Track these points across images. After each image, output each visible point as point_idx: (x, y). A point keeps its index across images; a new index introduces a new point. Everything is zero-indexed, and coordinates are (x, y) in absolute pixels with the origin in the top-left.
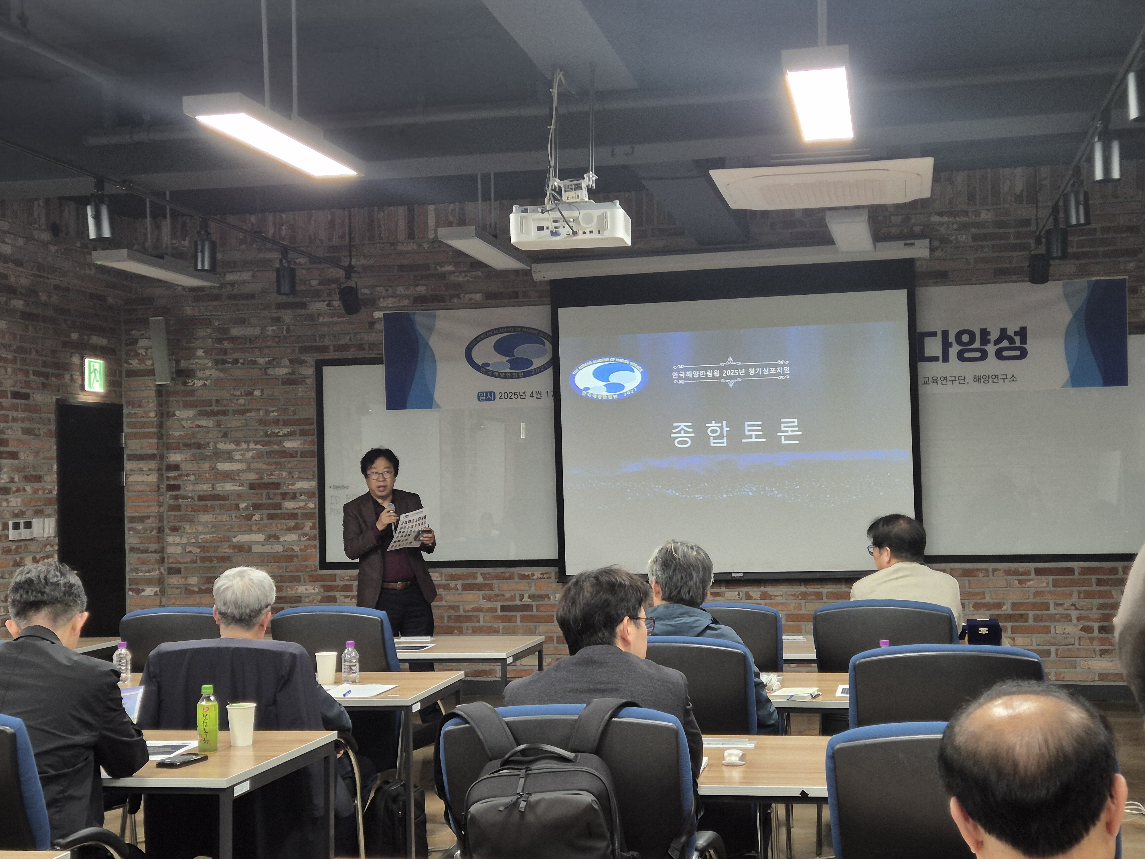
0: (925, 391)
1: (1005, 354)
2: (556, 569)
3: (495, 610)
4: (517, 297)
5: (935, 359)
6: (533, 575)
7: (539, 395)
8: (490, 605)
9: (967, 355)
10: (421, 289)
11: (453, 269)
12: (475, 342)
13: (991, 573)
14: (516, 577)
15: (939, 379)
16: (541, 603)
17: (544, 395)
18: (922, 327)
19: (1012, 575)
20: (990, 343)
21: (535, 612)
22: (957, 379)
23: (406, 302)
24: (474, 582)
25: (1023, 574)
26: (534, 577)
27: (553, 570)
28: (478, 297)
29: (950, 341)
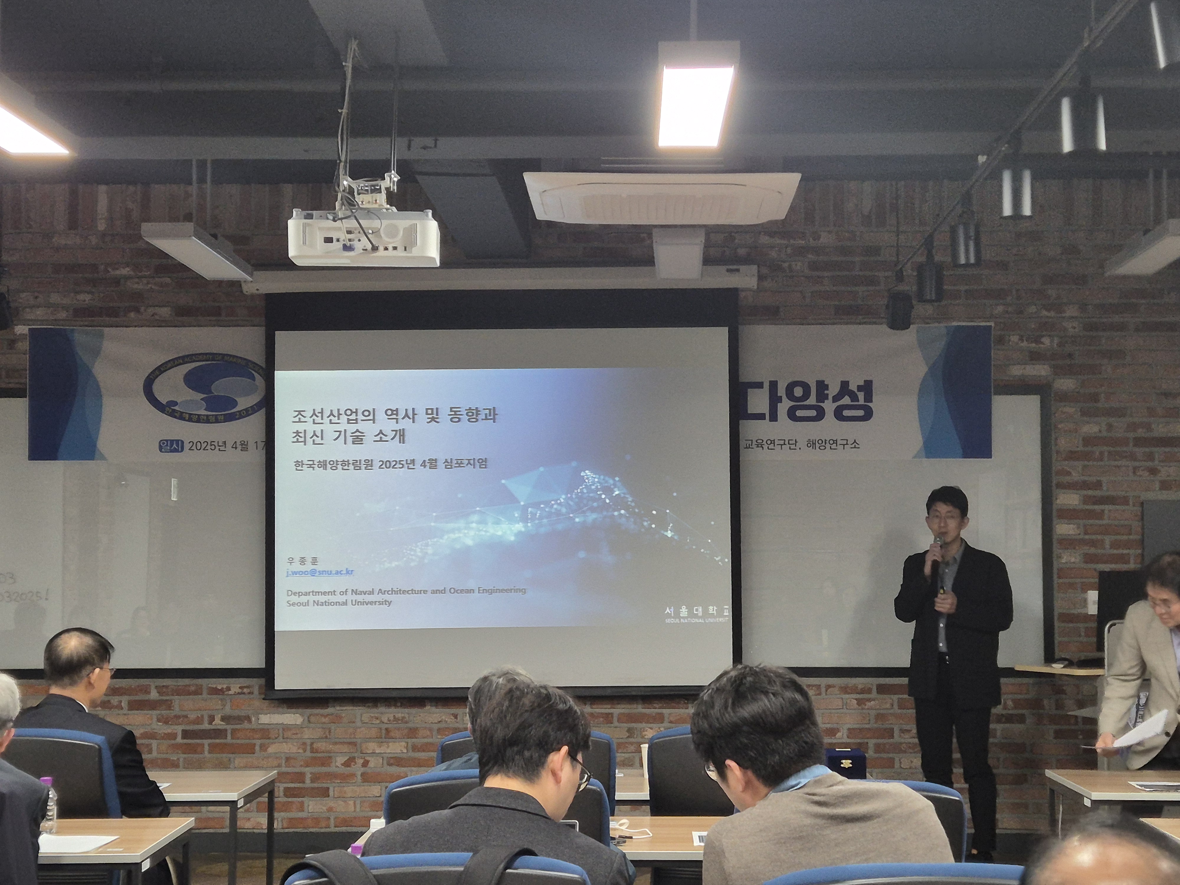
0: (747, 456)
1: (846, 413)
2: (262, 681)
3: (173, 736)
4: (220, 315)
5: (761, 417)
6: (229, 689)
7: (244, 446)
8: (168, 729)
9: (799, 413)
10: (85, 298)
11: (132, 273)
12: (157, 372)
13: (823, 690)
14: (205, 692)
15: (764, 443)
16: (238, 727)
17: (251, 446)
18: (747, 375)
19: (849, 693)
20: (827, 399)
21: (229, 740)
22: (787, 442)
23: (63, 315)
24: (146, 697)
25: (862, 691)
26: (230, 692)
27: (256, 683)
28: (165, 312)
29: (779, 395)
